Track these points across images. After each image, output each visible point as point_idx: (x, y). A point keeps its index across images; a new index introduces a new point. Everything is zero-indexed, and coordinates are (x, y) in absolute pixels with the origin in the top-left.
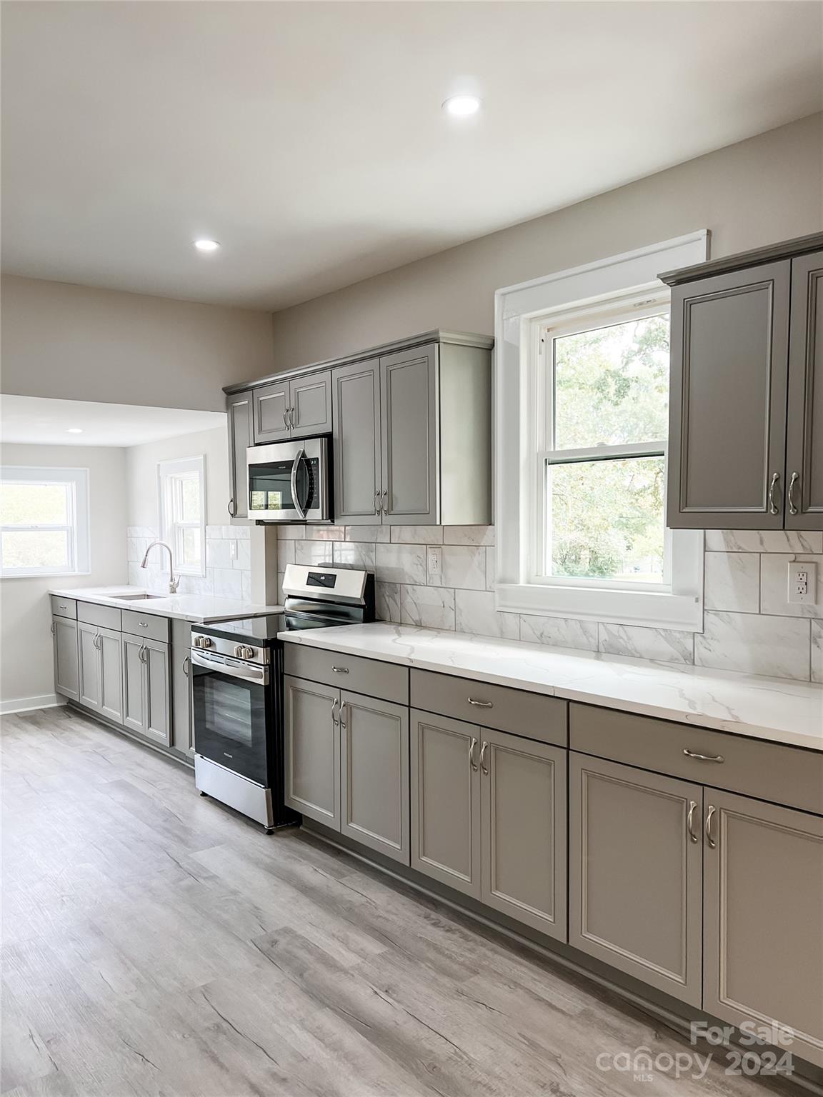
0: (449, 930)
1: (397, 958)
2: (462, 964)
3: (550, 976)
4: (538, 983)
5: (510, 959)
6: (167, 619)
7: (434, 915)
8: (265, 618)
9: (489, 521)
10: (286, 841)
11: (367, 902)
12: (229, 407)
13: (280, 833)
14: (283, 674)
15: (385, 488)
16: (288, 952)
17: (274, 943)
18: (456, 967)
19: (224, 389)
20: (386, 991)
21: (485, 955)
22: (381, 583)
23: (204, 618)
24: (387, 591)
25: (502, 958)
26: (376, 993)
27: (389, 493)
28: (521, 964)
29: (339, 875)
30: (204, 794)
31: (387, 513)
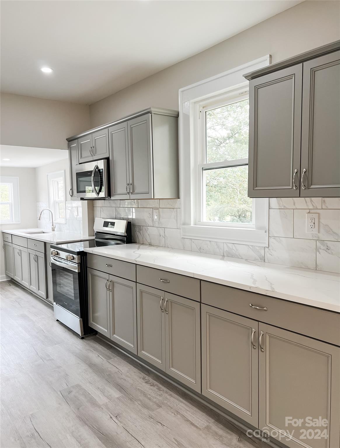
0: (153, 385)
1: (126, 399)
2: (155, 403)
3: (195, 408)
4: (188, 412)
5: (178, 400)
6: (43, 243)
7: (147, 378)
8: (88, 241)
9: (178, 197)
10: (89, 342)
11: (118, 371)
12: (69, 148)
13: (87, 338)
14: (87, 267)
15: (131, 182)
16: (75, 397)
17: (70, 392)
18: (151, 404)
19: (67, 139)
20: (116, 417)
21: (166, 398)
22: (134, 225)
23: (57, 242)
24: (137, 229)
25: (174, 399)
26: (111, 417)
27: (133, 184)
28: (182, 402)
29: (109, 358)
30: (58, 320)
31: (132, 193)
